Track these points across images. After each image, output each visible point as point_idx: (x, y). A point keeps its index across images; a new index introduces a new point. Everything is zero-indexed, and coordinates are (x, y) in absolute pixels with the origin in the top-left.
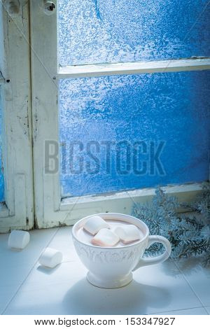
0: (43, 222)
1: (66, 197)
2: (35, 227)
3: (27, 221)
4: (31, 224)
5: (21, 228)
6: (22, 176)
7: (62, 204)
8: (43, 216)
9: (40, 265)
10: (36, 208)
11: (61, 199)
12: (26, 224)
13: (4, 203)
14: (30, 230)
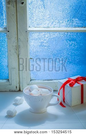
0: (23, 89)
7: (30, 82)
8: (23, 86)
10: (20, 83)
11: (31, 80)
12: (16, 88)
13: (8, 80)
14: (18, 91)
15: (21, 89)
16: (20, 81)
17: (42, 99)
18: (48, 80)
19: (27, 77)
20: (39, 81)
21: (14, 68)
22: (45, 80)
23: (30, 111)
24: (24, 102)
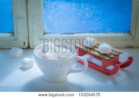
0: (33, 45)
1: (47, 33)
2: (29, 47)
3: (24, 43)
4: (26, 45)
5: (21, 47)
6: (21, 19)
7: (43, 36)
8: (33, 42)
9: (21, 66)
10: (29, 38)
11: (44, 34)
12: (23, 45)
13: (13, 33)
14: (26, 49)
15: (31, 46)
16: (29, 35)
17: (62, 64)
18: (68, 34)
19: (39, 30)
20: (56, 35)
21: (21, 18)
22: (64, 34)
23: (43, 78)
24: (34, 66)
